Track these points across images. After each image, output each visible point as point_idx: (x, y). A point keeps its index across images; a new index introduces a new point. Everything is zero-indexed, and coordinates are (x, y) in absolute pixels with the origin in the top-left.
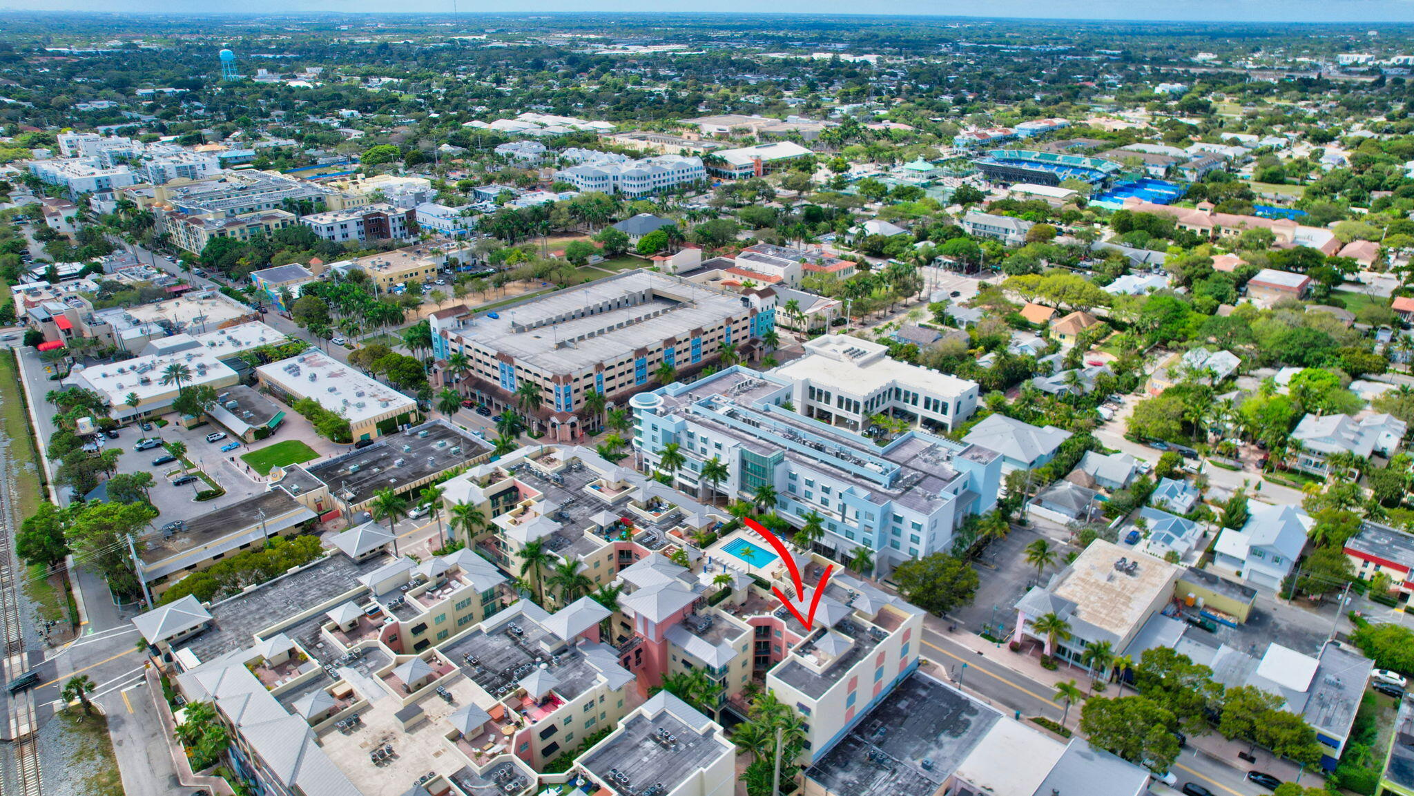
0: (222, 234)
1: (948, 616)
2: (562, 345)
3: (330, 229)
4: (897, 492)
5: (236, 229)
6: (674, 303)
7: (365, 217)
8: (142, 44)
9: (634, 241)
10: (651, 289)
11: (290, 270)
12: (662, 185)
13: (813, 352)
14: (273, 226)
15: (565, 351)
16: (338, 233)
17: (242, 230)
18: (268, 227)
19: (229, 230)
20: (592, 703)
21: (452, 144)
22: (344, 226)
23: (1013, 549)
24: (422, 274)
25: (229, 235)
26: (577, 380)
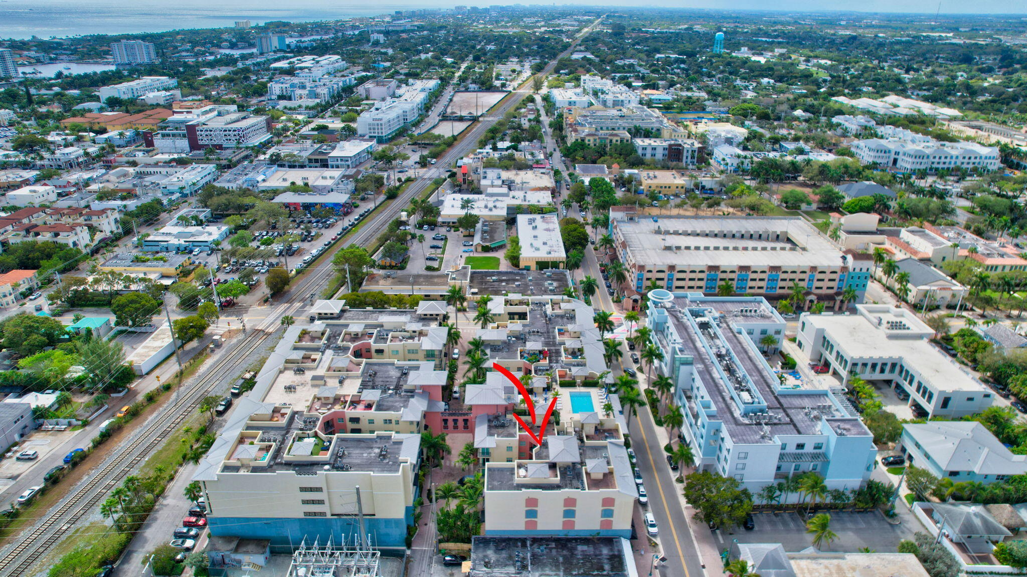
0: (583, 140)
1: (718, 532)
2: (668, 248)
3: (644, 149)
4: (747, 421)
5: (592, 139)
6: (794, 245)
7: (670, 146)
8: (697, 28)
9: (847, 200)
10: (786, 233)
11: (597, 168)
12: (941, 166)
13: (862, 314)
14: (614, 141)
15: (667, 253)
16: (649, 152)
17: (595, 140)
18: (611, 141)
19: (587, 138)
20: (390, 421)
21: (805, 111)
22: (654, 149)
23: (849, 525)
24: (673, 188)
25: (586, 142)
26: (650, 271)
